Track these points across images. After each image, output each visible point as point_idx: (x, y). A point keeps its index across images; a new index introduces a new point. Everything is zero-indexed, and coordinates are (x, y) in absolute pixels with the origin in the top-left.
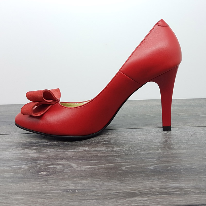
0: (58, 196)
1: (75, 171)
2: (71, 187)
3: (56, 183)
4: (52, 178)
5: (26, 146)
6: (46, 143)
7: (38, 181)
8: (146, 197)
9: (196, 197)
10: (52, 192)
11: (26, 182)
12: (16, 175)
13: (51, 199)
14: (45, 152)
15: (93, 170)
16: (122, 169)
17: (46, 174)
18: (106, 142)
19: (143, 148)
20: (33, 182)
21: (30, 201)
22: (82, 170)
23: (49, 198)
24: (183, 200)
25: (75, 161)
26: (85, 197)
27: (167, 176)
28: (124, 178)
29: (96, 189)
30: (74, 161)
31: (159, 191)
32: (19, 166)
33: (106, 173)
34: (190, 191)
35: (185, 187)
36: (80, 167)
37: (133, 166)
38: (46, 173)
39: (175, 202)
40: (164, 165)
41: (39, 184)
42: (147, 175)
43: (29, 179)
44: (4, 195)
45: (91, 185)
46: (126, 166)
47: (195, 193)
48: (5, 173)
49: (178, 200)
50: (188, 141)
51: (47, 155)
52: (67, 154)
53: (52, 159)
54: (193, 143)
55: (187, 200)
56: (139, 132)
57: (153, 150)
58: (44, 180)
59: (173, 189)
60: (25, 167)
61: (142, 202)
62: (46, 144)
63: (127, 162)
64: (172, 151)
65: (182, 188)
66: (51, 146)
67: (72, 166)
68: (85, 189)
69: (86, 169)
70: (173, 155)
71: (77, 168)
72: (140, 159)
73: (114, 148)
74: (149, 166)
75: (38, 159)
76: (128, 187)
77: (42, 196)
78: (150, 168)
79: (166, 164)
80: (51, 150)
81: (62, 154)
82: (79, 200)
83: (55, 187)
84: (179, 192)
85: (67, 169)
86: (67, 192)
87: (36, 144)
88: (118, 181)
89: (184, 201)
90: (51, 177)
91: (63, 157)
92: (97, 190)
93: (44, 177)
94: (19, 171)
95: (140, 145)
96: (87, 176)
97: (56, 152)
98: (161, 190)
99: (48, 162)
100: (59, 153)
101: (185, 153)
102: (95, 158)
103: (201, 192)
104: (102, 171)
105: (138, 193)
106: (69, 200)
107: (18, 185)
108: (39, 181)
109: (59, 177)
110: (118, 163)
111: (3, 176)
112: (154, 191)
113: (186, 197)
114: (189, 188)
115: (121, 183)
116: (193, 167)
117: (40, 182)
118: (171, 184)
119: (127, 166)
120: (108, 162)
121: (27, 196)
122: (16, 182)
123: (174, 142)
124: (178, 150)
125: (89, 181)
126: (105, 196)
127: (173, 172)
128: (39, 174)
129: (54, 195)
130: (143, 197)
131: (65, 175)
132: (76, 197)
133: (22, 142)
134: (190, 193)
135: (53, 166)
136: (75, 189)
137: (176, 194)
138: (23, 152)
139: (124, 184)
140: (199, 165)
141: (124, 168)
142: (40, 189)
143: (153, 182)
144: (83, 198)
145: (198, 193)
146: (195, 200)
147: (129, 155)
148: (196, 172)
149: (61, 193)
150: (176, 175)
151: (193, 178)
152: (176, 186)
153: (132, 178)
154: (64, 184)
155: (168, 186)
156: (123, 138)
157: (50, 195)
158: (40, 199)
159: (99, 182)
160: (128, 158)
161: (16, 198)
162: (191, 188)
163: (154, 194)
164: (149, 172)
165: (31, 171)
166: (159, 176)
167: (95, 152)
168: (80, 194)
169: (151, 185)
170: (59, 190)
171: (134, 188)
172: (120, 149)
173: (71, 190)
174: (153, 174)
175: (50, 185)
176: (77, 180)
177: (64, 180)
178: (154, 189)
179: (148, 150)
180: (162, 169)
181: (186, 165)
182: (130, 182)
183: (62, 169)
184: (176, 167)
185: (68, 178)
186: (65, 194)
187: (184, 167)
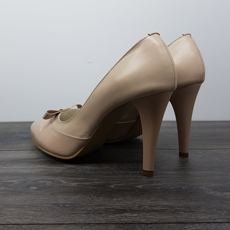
0: (49, 209)
1: (64, 187)
2: (61, 201)
3: (46, 197)
4: (42, 192)
5: (15, 162)
7: (28, 195)
8: (136, 214)
9: (187, 216)
10: (43, 206)
11: (18, 195)
12: (7, 188)
13: (43, 211)
14: (34, 168)
15: (82, 186)
19: (131, 168)
22: (71, 186)
23: (40, 211)
24: (173, 218)
25: (64, 178)
26: (75, 211)
27: (156, 195)
28: (113, 196)
29: (86, 204)
30: (62, 177)
32: (9, 181)
33: (95, 190)
34: (180, 209)
35: (175, 206)
36: (68, 183)
37: (121, 184)
38: (36, 188)
39: (165, 220)
40: (153, 184)
41: (30, 197)
42: (136, 193)
45: (81, 200)
46: (114, 184)
47: (185, 211)
49: (168, 217)
51: (36, 171)
52: (55, 171)
53: (41, 175)
55: (177, 218)
58: (35, 195)
59: (163, 207)
61: (132, 218)
62: (34, 161)
63: (115, 181)
64: (161, 172)
65: (172, 206)
67: (61, 182)
68: (75, 204)
69: (74, 185)
70: (162, 176)
71: (66, 184)
72: (127, 178)
73: (101, 167)
74: (138, 185)
75: (27, 174)
76: (118, 204)
77: (34, 209)
78: (139, 187)
79: (156, 184)
80: (39, 166)
81: (50, 171)
82: (70, 214)
83: (46, 201)
84: (168, 210)
85: (56, 184)
87: (25, 161)
88: (108, 198)
91: (51, 173)
93: (35, 191)
94: (9, 185)
95: (128, 165)
96: (76, 192)
98: (150, 208)
99: (37, 178)
100: (47, 170)
101: (174, 174)
102: (83, 176)
103: (192, 211)
104: (90, 188)
106: (60, 214)
108: (30, 195)
109: (49, 192)
110: (106, 181)
112: (144, 209)
113: (176, 215)
114: (179, 207)
115: (111, 199)
116: (183, 188)
118: (161, 202)
120: (96, 179)
124: (167, 171)
125: (78, 197)
126: (95, 211)
127: (163, 192)
128: (30, 189)
129: (45, 208)
130: (132, 214)
131: (55, 190)
132: (67, 211)
134: (181, 212)
135: (42, 182)
136: (66, 204)
137: (166, 212)
139: (114, 201)
140: (189, 185)
141: (112, 186)
142: (31, 202)
143: (142, 200)
145: (188, 212)
146: (185, 218)
147: (117, 174)
148: (186, 192)
149: (52, 206)
150: (165, 194)
151: (183, 198)
152: (166, 205)
153: (121, 196)
154: (55, 198)
155: (158, 205)
156: (111, 158)
157: (42, 208)
158: (32, 212)
159: (88, 198)
160: (116, 177)
162: (181, 207)
163: (144, 211)
164: (138, 191)
165: (21, 186)
166: (149, 195)
167: (83, 169)
168: (71, 208)
169: (140, 203)
170: (50, 204)
171: (123, 205)
172: (107, 168)
173: (61, 204)
174: (142, 193)
175: (41, 199)
176: (66, 195)
177: (54, 195)
178: (143, 207)
179: (136, 170)
180: (151, 188)
181: (176, 186)
182: (119, 199)
183: (51, 185)
184: (165, 187)
185: (58, 193)
186: (56, 207)
187: (174, 187)
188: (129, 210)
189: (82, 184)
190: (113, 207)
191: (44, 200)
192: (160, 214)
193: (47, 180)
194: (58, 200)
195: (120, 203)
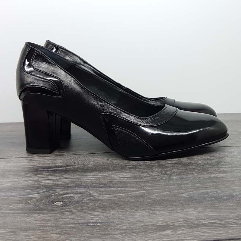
0: (76, 230)
1: (96, 200)
3: (73, 215)
4: (69, 209)
5: (38, 172)
6: (61, 168)
7: (52, 214)
8: (180, 231)
9: (239, 230)
10: (69, 226)
11: (39, 214)
12: (26, 206)
13: (68, 234)
14: (60, 179)
15: (118, 199)
16: (151, 197)
17: (61, 205)
18: (132, 165)
19: (175, 173)
20: (47, 214)
21: (42, 237)
22: (104, 199)
23: (65, 233)
24: (223, 233)
25: (96, 189)
26: (108, 231)
27: (204, 205)
28: (154, 208)
29: (122, 221)
30: (94, 189)
31: (195, 223)
32: (29, 196)
33: (132, 202)
34: (231, 222)
35: (225, 217)
36: (102, 196)
37: (164, 193)
38: (62, 203)
39: (214, 236)
40: (201, 191)
42: (181, 203)
43: (41, 210)
44: (12, 230)
45: (115, 217)
46: (156, 193)
47: (236, 224)
48: (12, 204)
49: (217, 233)
50: (228, 163)
52: (86, 180)
53: (69, 186)
54: (234, 165)
55: (228, 233)
57: (187, 174)
58: (60, 212)
59: (211, 220)
60: (37, 196)
61: (176, 236)
63: (157, 190)
64: (209, 175)
65: (222, 218)
66: (67, 171)
67: (93, 194)
68: (109, 222)
69: (108, 198)
70: (211, 180)
71: (99, 197)
72: (172, 185)
73: (141, 172)
74: (183, 193)
75: (52, 187)
76: (159, 219)
77: (58, 231)
78: (184, 195)
79: (203, 191)
80: (67, 176)
81: (80, 181)
82: (101, 235)
83: (72, 220)
84: (218, 223)
85: (87, 198)
87: (50, 169)
88: (147, 212)
89: (224, 235)
90: (67, 209)
91: (81, 184)
92: (123, 223)
93: (60, 208)
94: (29, 201)
95: (172, 169)
96: (110, 206)
97: (73, 178)
99: (64, 191)
100: (77, 180)
101: (224, 177)
102: (119, 185)
104: (127, 200)
105: (170, 226)
106: (89, 236)
107: (28, 218)
108: (54, 213)
109: (77, 208)
110: (146, 190)
111: (11, 208)
112: (190, 223)
113: (227, 229)
114: (230, 219)
115: (151, 213)
116: (234, 194)
117: (54, 215)
118: (209, 214)
120: (135, 189)
121: (39, 231)
122: (26, 214)
123: (212, 164)
124: (216, 173)
125: (112, 212)
126: (132, 230)
127: (211, 200)
128: (54, 205)
129: (71, 229)
130: (176, 230)
131: (84, 205)
132: (97, 231)
133: (33, 167)
134: (232, 225)
135: (69, 195)
136: (97, 222)
137: (215, 226)
138: (34, 179)
139: (154, 215)
141: (153, 197)
142: (55, 223)
143: (187, 212)
144: (106, 233)
146: (237, 232)
147: (160, 180)
148: (238, 200)
149: (80, 227)
150: (215, 203)
151: (235, 207)
152: (215, 217)
153: (163, 208)
154: (84, 216)
155: (206, 217)
157: (67, 229)
158: (55, 235)
159: (124, 213)
160: (159, 185)
161: (26, 233)
162: (233, 219)
163: (190, 226)
164: (183, 201)
165: (43, 201)
166: (195, 205)
167: (119, 177)
168: (103, 228)
169: (185, 216)
170: (77, 223)
171: (166, 219)
172: (148, 174)
173: (91, 223)
174: (187, 203)
175: (66, 217)
176: (98, 211)
177: (83, 212)
178: (189, 221)
179: (182, 174)
180: (198, 196)
181: (226, 191)
182: (161, 212)
183: (80, 199)
184: (214, 194)
185: (88, 209)
186: (85, 228)
187: (224, 193)
188: (172, 225)
189: (118, 196)
190: (154, 223)
191: (71, 218)
192: (208, 228)
194: (87, 218)
195: (162, 217)
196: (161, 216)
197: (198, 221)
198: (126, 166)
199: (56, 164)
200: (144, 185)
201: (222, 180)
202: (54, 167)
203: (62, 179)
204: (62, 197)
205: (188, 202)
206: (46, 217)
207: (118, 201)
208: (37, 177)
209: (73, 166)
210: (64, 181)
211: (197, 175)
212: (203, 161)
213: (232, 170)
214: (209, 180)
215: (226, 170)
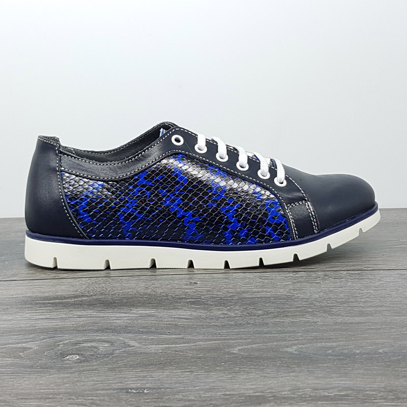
0: (109, 400)
1: (136, 353)
2: (134, 384)
3: (101, 376)
4: (92, 366)
5: (27, 306)
6: (67, 300)
7: (64, 373)
10: (96, 393)
11: (42, 374)
12: (18, 361)
13: (97, 405)
14: (69, 318)
15: (173, 352)
16: (231, 352)
17: (77, 359)
18: (192, 298)
19: (271, 313)
20: (56, 374)
22: (150, 352)
23: (92, 404)
25: (134, 335)
26: (164, 402)
27: (326, 366)
28: (238, 369)
29: (185, 387)
30: (130, 335)
31: (312, 394)
33: (200, 358)
34: (376, 395)
35: (364, 388)
36: (145, 347)
37: (254, 346)
38: (78, 357)
40: (319, 345)
41: (67, 377)
42: (285, 363)
43: (45, 368)
45: (173, 380)
46: (239, 345)
47: (385, 399)
50: (368, 299)
52: (114, 321)
53: (86, 330)
54: (380, 302)
56: (261, 280)
57: (294, 316)
58: (78, 372)
59: (340, 391)
60: (34, 346)
62: (68, 302)
63: (241, 339)
64: (335, 318)
65: (359, 389)
66: (77, 304)
67: (129, 344)
68: (163, 388)
69: (157, 350)
70: (337, 327)
71: (140, 348)
72: (266, 333)
73: (210, 310)
74: (288, 347)
75: (56, 330)
76: (248, 386)
77: (79, 400)
78: (289, 350)
79: (323, 344)
80: (79, 313)
81: (103, 321)
83: (101, 383)
84: (352, 397)
85: (120, 349)
86: (127, 392)
87: (47, 302)
88: (227, 374)
90: (90, 366)
91: (107, 327)
92: (187, 390)
93: (76, 365)
94: (21, 354)
95: (265, 306)
96: (161, 363)
97: (91, 317)
99: (78, 337)
100: (97, 319)
101: (361, 323)
102: (173, 330)
103: (398, 398)
104: (190, 355)
105: (269, 397)
107: (25, 381)
108: (67, 373)
109: (106, 365)
110: (222, 339)
112: (303, 394)
114: (374, 391)
115: (234, 377)
116: (381, 351)
117: (69, 375)
118: (336, 381)
119: (241, 346)
120: (201, 337)
121: (47, 401)
122: (20, 374)
123: (338, 300)
124: (347, 316)
125: (167, 373)
126: (205, 401)
127: (339, 359)
128: (65, 360)
129: (102, 398)
131: (117, 361)
132: (145, 402)
133: (15, 297)
134: (376, 400)
135: (89, 344)
136: (143, 388)
137: (346, 400)
138: (22, 318)
139: (240, 380)
140: (393, 346)
141: (235, 350)
142: (72, 387)
143: (297, 376)
144: (161, 404)
145: (393, 400)
147: (244, 324)
148: (387, 360)
149: (115, 394)
150: (346, 364)
151: (381, 372)
152: (347, 386)
153: (254, 369)
154: (119, 378)
155: (330, 386)
156: (228, 292)
157: (95, 398)
159: (187, 375)
160: (243, 332)
161: (27, 403)
162: (378, 390)
163: (303, 399)
164: (289, 358)
165: (46, 354)
166: (310, 367)
167: (172, 317)
168: (154, 397)
169: (295, 382)
170: (110, 389)
171: (260, 386)
172: (223, 313)
173: (133, 389)
174: (296, 363)
175: (91, 379)
176: (143, 371)
177: (117, 371)
178: (301, 391)
179: (283, 316)
180: (314, 353)
181: (366, 347)
182: (252, 376)
183: (109, 351)
184: (344, 349)
185: (124, 366)
186: (124, 396)
187: (361, 350)
188: (271, 397)
189: (173, 347)
190: (240, 392)
191: (98, 381)
192: (336, 403)
193: (99, 341)
194: (125, 381)
195: (254, 383)
196: (251, 382)
197: (317, 391)
198: (181, 299)
199: (56, 292)
200: (216, 332)
201: (357, 327)
202: (55, 298)
203: (71, 318)
204: (77, 347)
205: (296, 361)
206: (56, 378)
207: (174, 355)
208: (28, 314)
209: (87, 296)
210: (75, 322)
211: (310, 317)
212: (321, 294)
213: (377, 310)
214: (334, 327)
215: (365, 311)
